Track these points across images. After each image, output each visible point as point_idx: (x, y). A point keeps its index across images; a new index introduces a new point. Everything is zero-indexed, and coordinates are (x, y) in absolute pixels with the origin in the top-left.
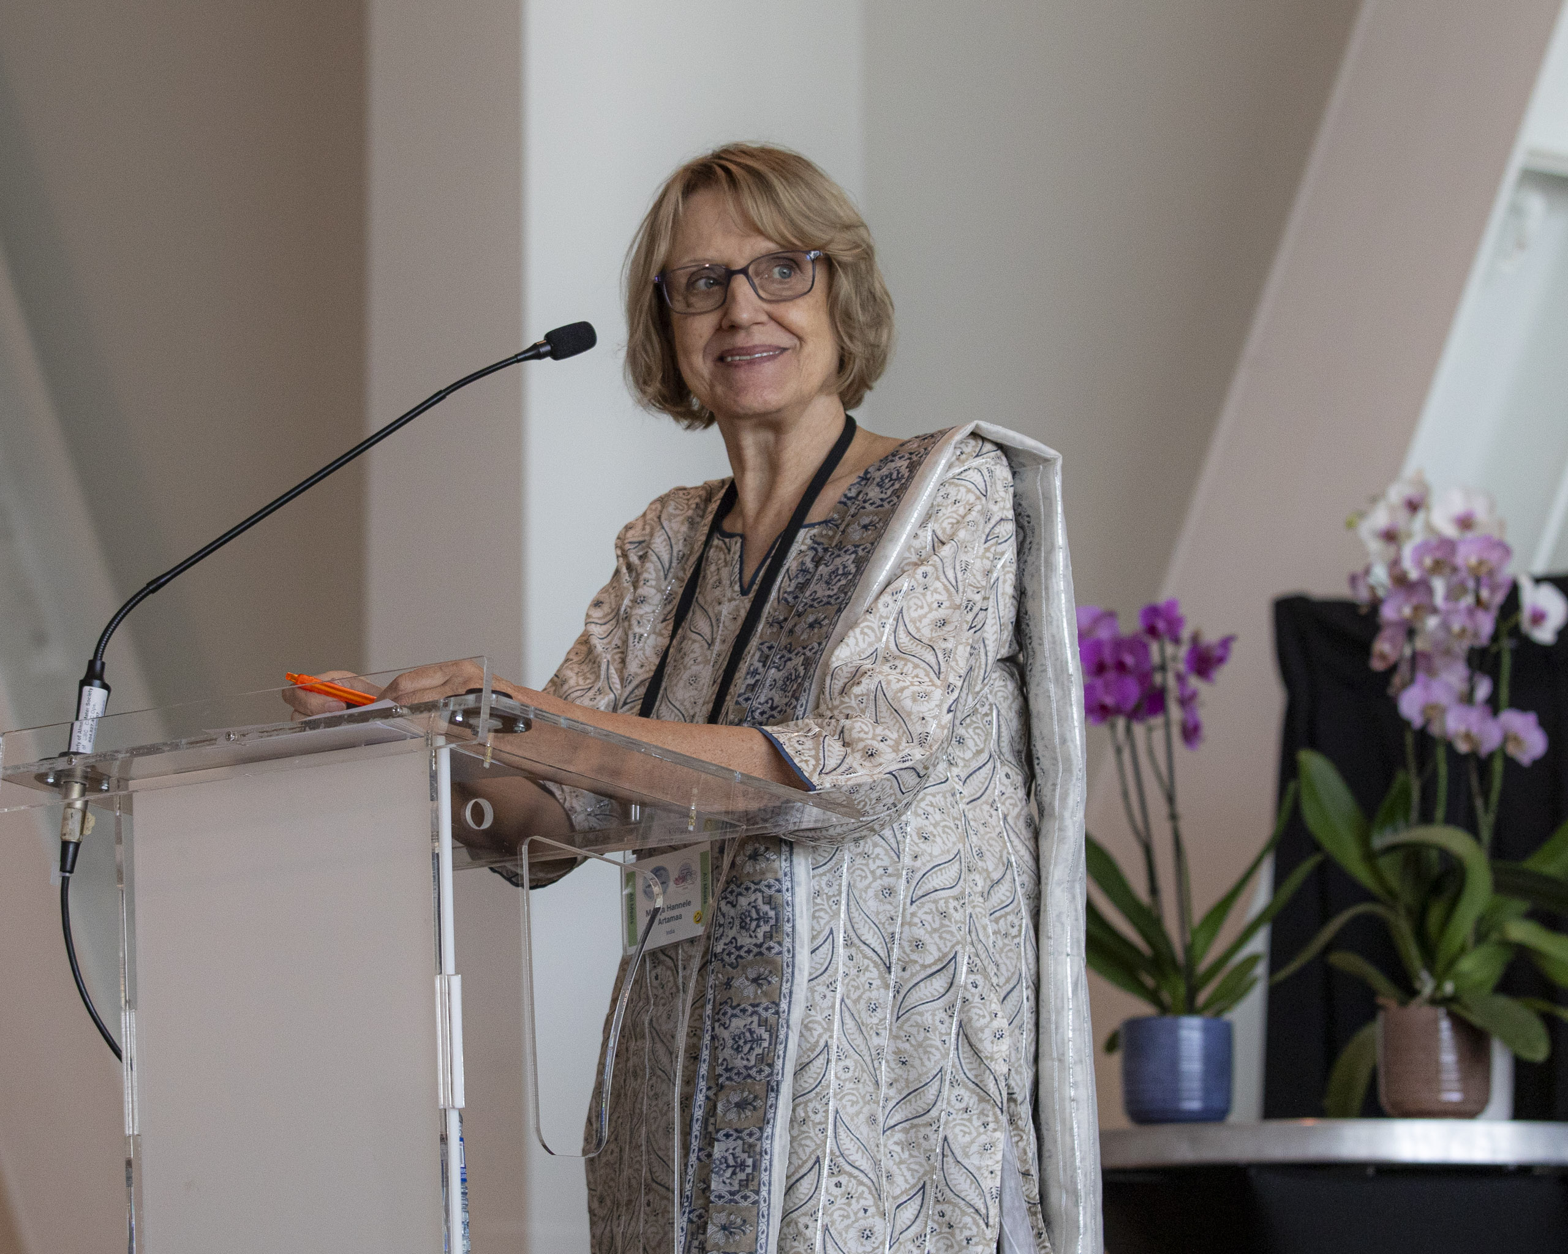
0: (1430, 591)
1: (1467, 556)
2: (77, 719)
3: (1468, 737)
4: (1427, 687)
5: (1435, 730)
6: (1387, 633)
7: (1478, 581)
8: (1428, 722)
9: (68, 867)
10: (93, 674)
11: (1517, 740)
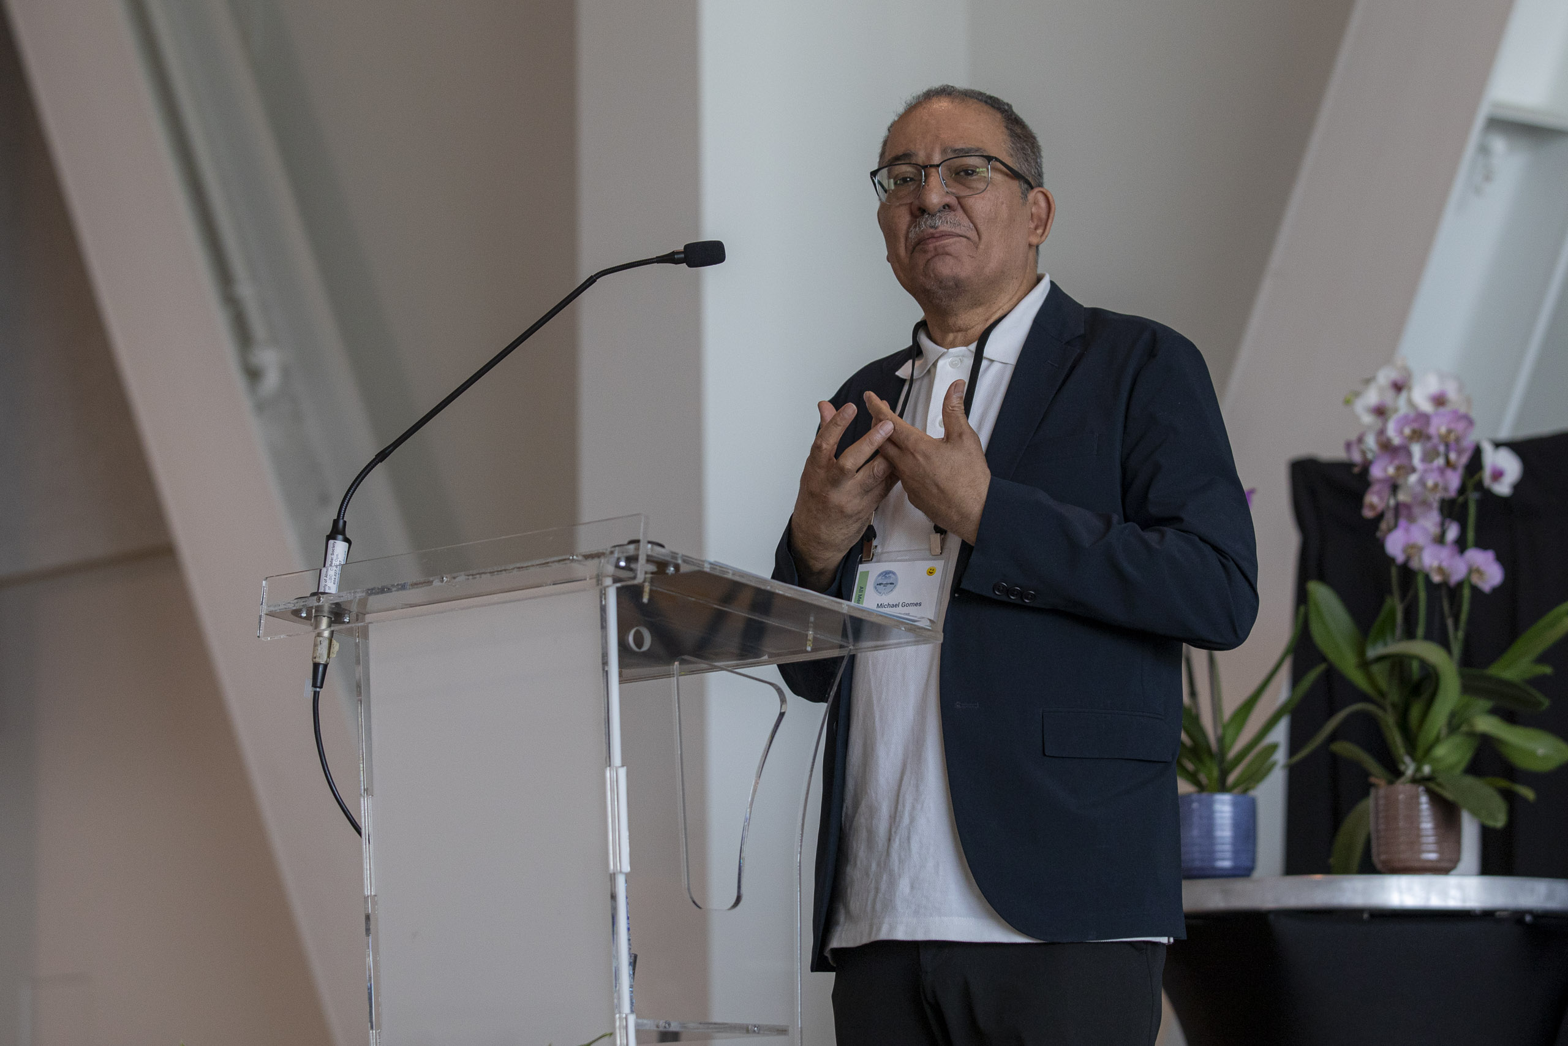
0: (1409, 455)
1: (1439, 427)
2: (324, 566)
3: (1440, 570)
4: (1407, 530)
5: (1414, 564)
6: (1375, 488)
7: (1447, 445)
8: (1408, 559)
9: (319, 684)
10: (337, 531)
11: (1479, 571)
